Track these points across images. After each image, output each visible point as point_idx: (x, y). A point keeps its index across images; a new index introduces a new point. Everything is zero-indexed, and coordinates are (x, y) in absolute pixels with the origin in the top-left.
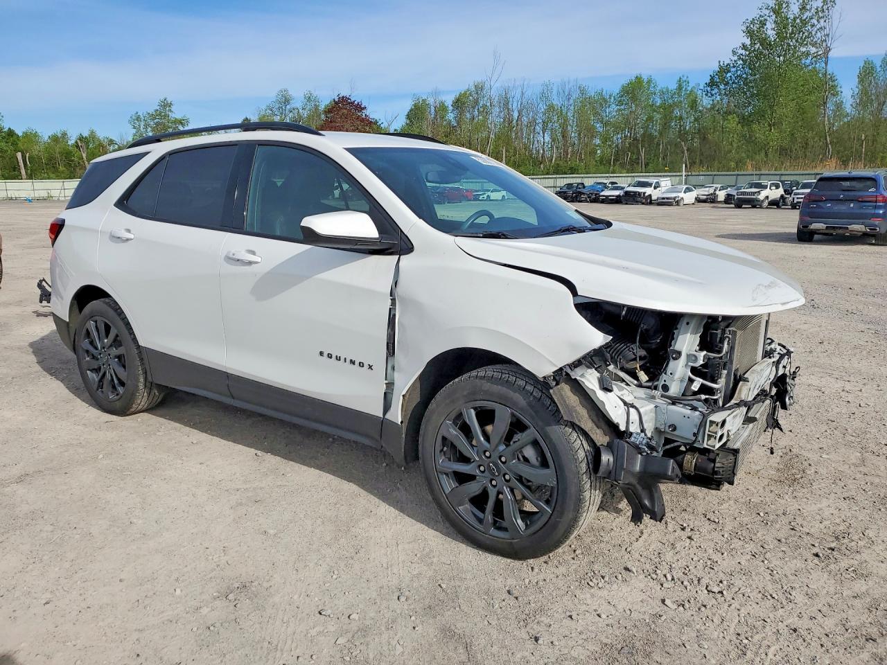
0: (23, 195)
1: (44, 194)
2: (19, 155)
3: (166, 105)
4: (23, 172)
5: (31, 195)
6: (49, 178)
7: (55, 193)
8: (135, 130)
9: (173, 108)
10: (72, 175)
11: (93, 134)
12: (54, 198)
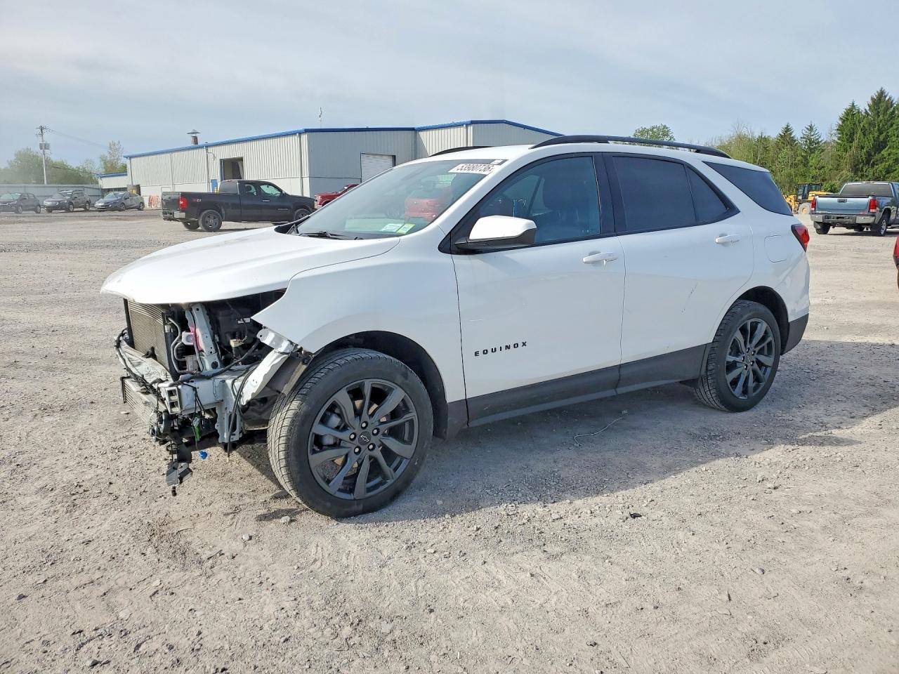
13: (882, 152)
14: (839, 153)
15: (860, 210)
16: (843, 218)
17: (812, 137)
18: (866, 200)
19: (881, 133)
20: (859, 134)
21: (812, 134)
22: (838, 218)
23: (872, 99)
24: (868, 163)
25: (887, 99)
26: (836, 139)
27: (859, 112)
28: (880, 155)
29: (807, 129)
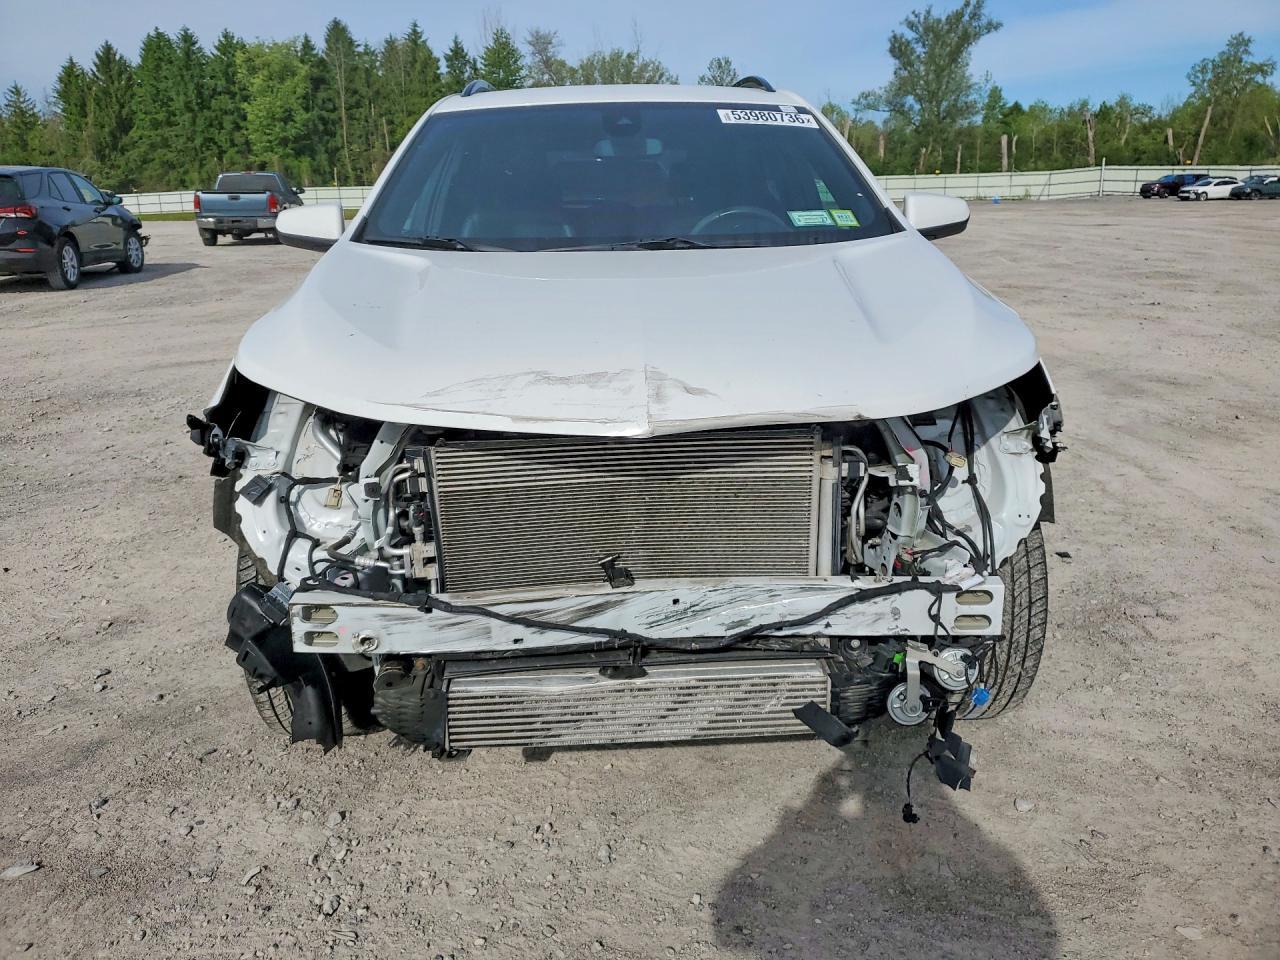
0: (996, 193)
1: (1020, 192)
2: (1004, 139)
3: (1241, 43)
4: (1005, 161)
5: (1007, 193)
6: (1036, 169)
7: (1035, 191)
8: (1194, 88)
9: (1252, 48)
10: (1068, 163)
11: (1123, 102)
12: (1032, 198)
13: (131, 133)
14: (70, 132)
15: (259, 210)
16: (239, 221)
17: (23, 106)
18: (264, 197)
19: (122, 106)
20: (91, 106)
21: (22, 100)
22: (233, 221)
23: (98, 55)
24: (115, 148)
25: (117, 57)
26: (59, 111)
27: (83, 73)
28: (128, 138)
29: (13, 92)
